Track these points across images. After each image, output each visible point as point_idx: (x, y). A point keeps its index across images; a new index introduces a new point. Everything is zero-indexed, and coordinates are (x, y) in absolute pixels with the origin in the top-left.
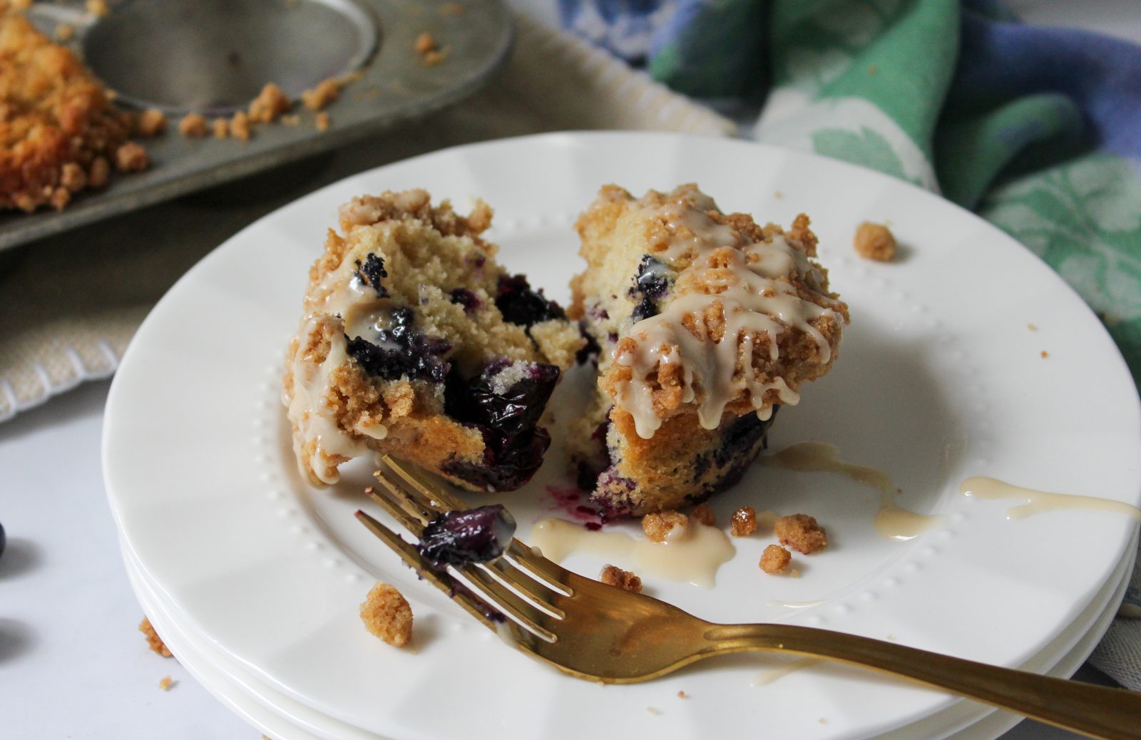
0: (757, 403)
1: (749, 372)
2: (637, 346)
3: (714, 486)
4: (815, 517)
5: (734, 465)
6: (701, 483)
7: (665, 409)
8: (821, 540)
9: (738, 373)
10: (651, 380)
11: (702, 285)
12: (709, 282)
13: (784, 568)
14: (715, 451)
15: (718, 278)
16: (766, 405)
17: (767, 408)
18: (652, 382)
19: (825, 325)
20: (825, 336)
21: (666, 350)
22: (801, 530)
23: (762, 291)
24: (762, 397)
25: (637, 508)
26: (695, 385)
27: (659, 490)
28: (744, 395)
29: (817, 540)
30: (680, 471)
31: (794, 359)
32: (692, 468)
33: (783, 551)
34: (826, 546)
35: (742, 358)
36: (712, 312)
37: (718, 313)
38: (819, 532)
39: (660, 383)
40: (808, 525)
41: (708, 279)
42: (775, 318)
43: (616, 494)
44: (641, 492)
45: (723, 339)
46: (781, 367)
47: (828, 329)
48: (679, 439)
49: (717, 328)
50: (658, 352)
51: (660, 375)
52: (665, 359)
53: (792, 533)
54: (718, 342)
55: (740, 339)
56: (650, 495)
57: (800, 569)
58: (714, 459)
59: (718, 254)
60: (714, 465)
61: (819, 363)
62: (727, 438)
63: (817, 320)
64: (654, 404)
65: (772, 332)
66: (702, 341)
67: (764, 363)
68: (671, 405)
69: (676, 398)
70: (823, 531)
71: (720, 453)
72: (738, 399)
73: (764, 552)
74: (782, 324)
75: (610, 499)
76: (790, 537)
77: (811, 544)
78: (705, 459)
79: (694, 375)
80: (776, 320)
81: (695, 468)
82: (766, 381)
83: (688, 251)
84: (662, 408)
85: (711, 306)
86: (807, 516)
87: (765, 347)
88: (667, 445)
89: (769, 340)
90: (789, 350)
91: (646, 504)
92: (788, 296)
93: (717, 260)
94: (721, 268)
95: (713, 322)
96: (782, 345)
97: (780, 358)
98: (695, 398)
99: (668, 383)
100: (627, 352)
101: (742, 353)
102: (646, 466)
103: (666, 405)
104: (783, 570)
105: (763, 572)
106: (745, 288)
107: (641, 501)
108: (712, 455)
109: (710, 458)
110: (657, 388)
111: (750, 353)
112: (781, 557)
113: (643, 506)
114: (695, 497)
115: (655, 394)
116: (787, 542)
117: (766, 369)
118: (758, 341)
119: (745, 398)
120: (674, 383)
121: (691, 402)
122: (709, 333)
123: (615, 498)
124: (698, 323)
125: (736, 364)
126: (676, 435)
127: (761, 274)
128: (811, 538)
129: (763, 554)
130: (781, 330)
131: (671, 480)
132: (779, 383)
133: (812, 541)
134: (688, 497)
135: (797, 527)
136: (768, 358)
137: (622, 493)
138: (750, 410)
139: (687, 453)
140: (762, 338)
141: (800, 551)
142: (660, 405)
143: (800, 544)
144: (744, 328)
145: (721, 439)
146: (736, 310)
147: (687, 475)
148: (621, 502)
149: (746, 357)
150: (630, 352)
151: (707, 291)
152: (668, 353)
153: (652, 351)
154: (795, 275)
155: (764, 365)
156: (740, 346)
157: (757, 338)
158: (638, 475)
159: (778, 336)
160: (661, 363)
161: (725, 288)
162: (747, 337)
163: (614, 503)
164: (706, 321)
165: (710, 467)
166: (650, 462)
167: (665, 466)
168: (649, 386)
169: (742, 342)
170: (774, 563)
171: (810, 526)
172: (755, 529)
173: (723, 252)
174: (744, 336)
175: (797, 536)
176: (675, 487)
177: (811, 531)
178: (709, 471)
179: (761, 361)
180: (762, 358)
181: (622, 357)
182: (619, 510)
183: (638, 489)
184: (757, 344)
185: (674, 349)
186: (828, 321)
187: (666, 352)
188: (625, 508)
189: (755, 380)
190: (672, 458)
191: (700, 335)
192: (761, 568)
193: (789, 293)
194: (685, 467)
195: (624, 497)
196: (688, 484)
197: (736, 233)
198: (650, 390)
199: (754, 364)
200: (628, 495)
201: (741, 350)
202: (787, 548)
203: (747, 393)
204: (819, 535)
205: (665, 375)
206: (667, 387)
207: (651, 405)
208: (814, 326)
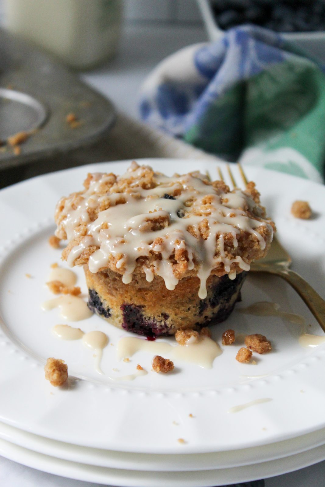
0: (227, 269)
1: (223, 254)
2: (164, 241)
3: (211, 318)
4: (265, 336)
5: (221, 307)
6: (204, 316)
7: (179, 273)
8: (268, 347)
9: (217, 254)
10: (172, 259)
11: (198, 213)
12: (202, 211)
13: (248, 359)
14: (210, 299)
15: (206, 209)
16: (232, 270)
17: (233, 272)
18: (172, 260)
19: (262, 230)
20: (262, 235)
21: (178, 242)
22: (258, 341)
23: (228, 215)
24: (230, 266)
25: (170, 329)
26: (194, 260)
27: (181, 319)
28: (221, 265)
29: (266, 346)
30: (191, 309)
31: (247, 247)
32: (198, 307)
33: (248, 351)
34: (271, 350)
35: (219, 246)
36: (202, 224)
37: (206, 225)
38: (267, 343)
39: (176, 259)
40: (262, 339)
41: (201, 210)
42: (235, 226)
43: (159, 322)
44: (172, 320)
45: (209, 238)
46: (240, 252)
47: (264, 232)
48: (190, 292)
49: (205, 232)
50: (174, 244)
51: (176, 256)
52: (178, 247)
53: (253, 343)
54: (206, 239)
55: (217, 237)
56: (176, 322)
57: (257, 360)
58: (209, 303)
59: (206, 198)
60: (209, 306)
61: (260, 249)
62: (216, 292)
63: (258, 228)
64: (174, 271)
65: (234, 233)
66: (198, 238)
67: (231, 249)
68: (182, 270)
69: (184, 267)
70: (269, 342)
71: (212, 300)
72: (217, 267)
73: (238, 351)
74: (239, 229)
75: (156, 324)
76: (252, 345)
77: (263, 349)
78: (204, 303)
79: (194, 255)
80: (236, 227)
81: (199, 308)
82: (231, 258)
83: (191, 198)
84: (178, 273)
85: (202, 221)
86: (261, 335)
87: (230, 241)
88: (184, 295)
89: (232, 237)
90: (243, 242)
91: (174, 327)
92: (243, 217)
93: (206, 201)
94: (208, 205)
95: (203, 230)
96: (240, 240)
97: (238, 246)
98: (195, 267)
99: (180, 259)
100: (158, 244)
101: (219, 244)
102: (174, 307)
103: (179, 271)
104: (248, 361)
105: (238, 362)
106: (220, 213)
107: (172, 326)
108: (208, 301)
109: (207, 302)
110: (175, 263)
111: (223, 243)
112: (247, 354)
113: (173, 328)
114: (201, 324)
115: (174, 266)
116: (250, 347)
117: (232, 252)
118: (227, 238)
119: (221, 267)
120: (183, 259)
121: (193, 269)
122: (201, 235)
123: (158, 324)
124: (196, 230)
125: (216, 249)
126: (188, 290)
127: (229, 207)
128: (263, 345)
129: (238, 352)
130: (239, 232)
131: (187, 314)
132: (238, 259)
133: (264, 347)
134: (197, 324)
135: (256, 339)
136: (232, 247)
137: (161, 321)
138: (224, 274)
139: (195, 300)
140: (229, 236)
141: (257, 352)
142: (176, 272)
143: (257, 348)
144: (219, 232)
145: (213, 293)
146: (215, 223)
147: (196, 311)
148: (161, 326)
149: (221, 246)
150: (160, 244)
151: (201, 215)
152: (179, 244)
153: (171, 243)
154: (247, 208)
155: (231, 250)
156: (218, 241)
157: (226, 236)
158: (170, 312)
159: (237, 235)
160: (176, 249)
161: (210, 214)
162: (221, 236)
163: (158, 326)
164: (199, 229)
165: (207, 307)
166: (176, 305)
167: (183, 307)
168: (171, 262)
169: (219, 239)
170: (243, 357)
171: (263, 339)
172: (234, 341)
173: (209, 197)
174: (219, 235)
175: (256, 344)
176: (189, 318)
177: (263, 342)
178: (207, 309)
179: (229, 248)
180: (229, 246)
181: (156, 247)
182: (161, 330)
183: (170, 319)
184: (226, 239)
185: (182, 242)
186: (264, 229)
187: (178, 243)
188: (164, 329)
189: (226, 258)
190: (187, 303)
191: (196, 236)
192: (237, 360)
193: (243, 215)
194: (194, 307)
195: (163, 323)
196: (196, 316)
197: (216, 189)
198: (171, 264)
199: (225, 250)
200: (165, 322)
201: (218, 243)
202: (251, 350)
203: (222, 264)
204: (267, 344)
205: (178, 255)
206: (179, 261)
207: (173, 272)
208: (256, 231)
